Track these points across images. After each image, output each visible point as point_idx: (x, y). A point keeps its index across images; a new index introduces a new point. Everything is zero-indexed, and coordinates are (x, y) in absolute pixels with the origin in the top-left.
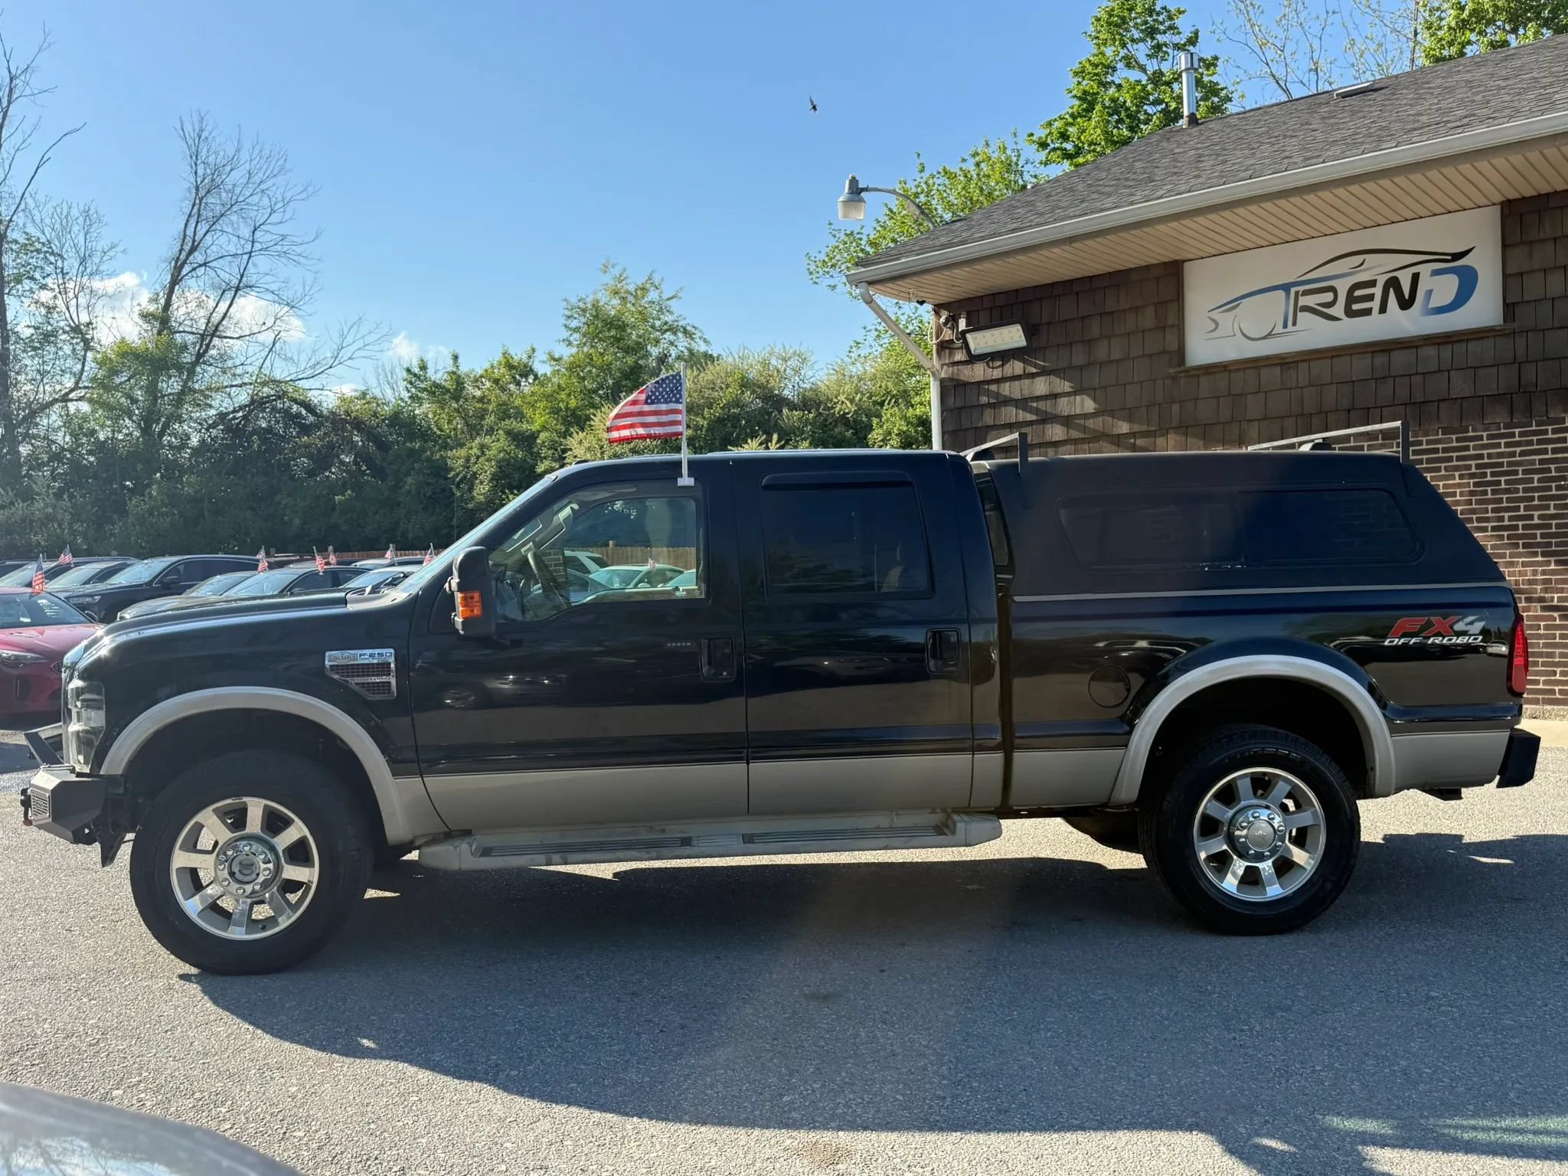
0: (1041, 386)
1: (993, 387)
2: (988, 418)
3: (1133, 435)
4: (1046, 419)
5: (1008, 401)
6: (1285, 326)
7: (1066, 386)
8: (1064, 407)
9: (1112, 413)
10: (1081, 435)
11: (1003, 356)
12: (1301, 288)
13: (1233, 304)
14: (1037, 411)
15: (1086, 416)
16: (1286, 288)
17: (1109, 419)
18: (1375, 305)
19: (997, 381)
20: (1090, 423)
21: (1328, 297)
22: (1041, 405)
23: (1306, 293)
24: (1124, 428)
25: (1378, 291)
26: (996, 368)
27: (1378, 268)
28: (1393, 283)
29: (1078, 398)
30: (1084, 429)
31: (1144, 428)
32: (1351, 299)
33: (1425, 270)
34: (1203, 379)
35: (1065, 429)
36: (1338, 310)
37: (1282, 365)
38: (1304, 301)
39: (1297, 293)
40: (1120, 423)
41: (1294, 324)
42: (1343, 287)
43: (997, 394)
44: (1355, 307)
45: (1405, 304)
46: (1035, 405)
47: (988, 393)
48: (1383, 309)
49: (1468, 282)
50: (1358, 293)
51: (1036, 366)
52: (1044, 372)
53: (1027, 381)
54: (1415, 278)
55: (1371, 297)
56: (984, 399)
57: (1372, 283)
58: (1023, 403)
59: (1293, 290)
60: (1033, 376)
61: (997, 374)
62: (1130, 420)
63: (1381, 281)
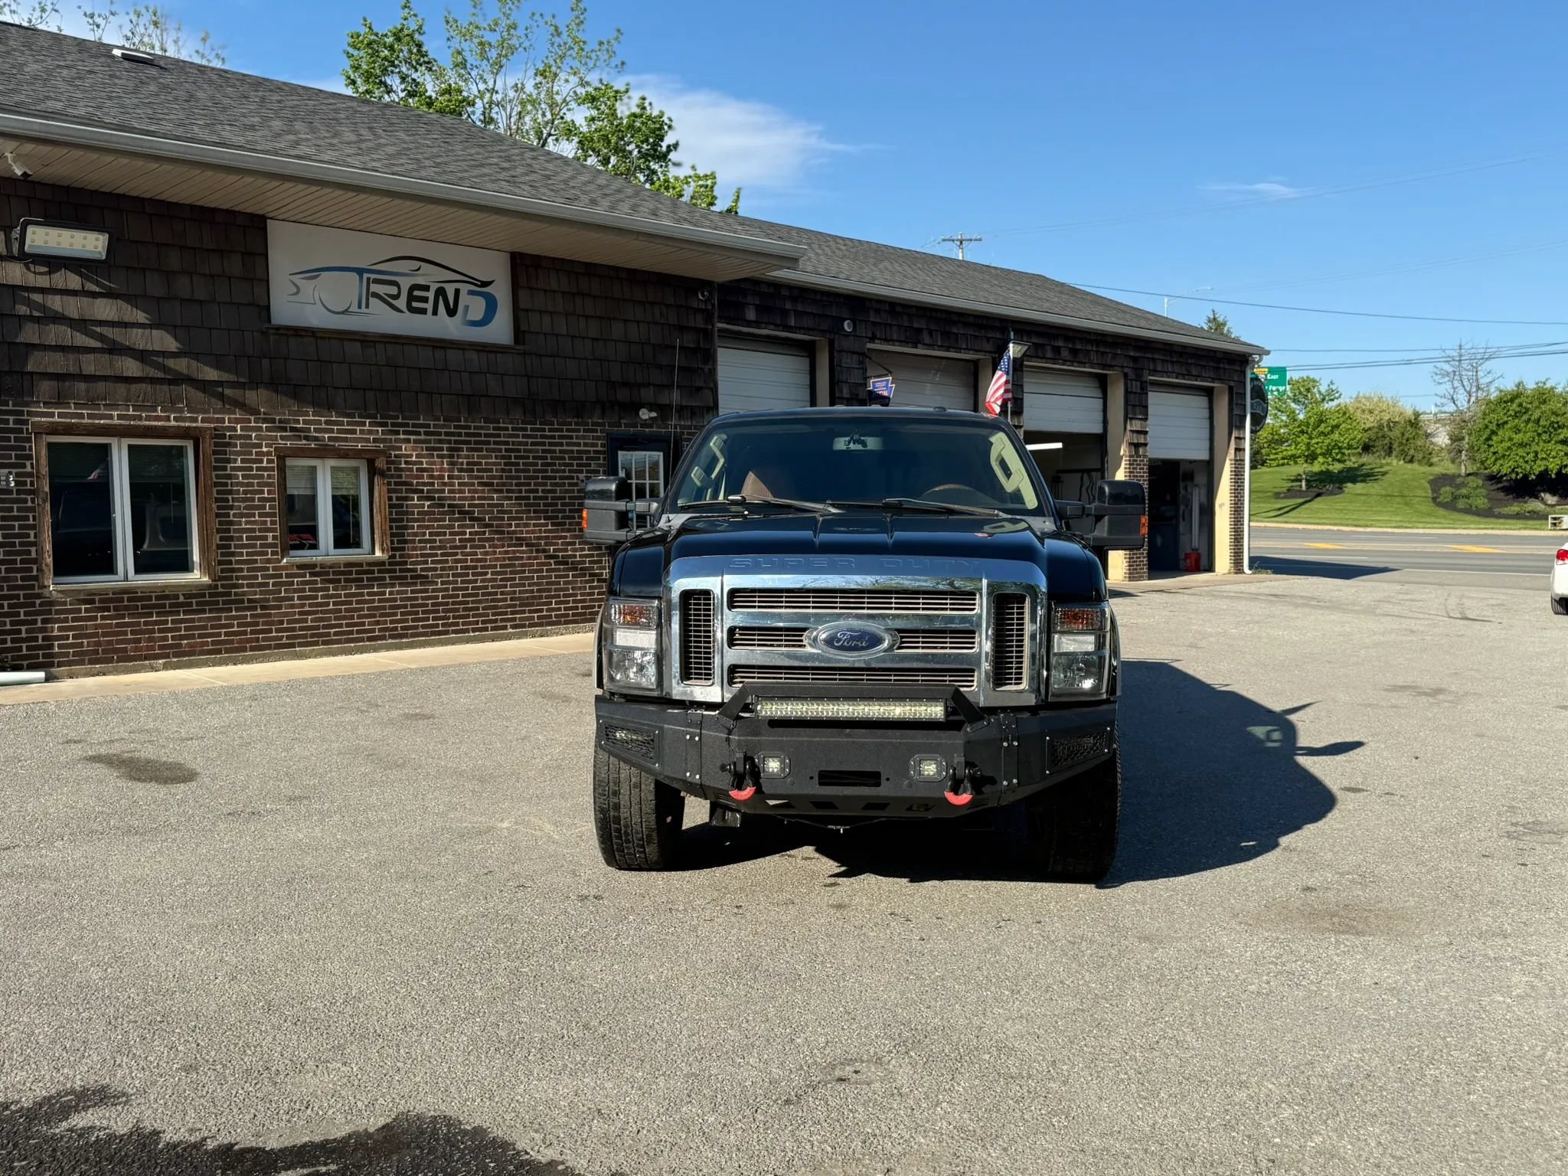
0: (105, 309)
1: (37, 297)
2: (29, 334)
3: (220, 383)
4: (115, 349)
5: (59, 319)
6: (360, 307)
7: (141, 317)
8: (138, 339)
9: (196, 356)
10: (160, 375)
11: (54, 262)
12: (373, 276)
13: (314, 273)
14: (101, 338)
15: (164, 354)
16: (360, 272)
17: (194, 363)
18: (429, 306)
19: (42, 291)
20: (171, 363)
21: (394, 290)
22: (107, 331)
23: (377, 281)
24: (211, 374)
25: (431, 295)
26: (40, 274)
27: (430, 276)
28: (441, 292)
29: (154, 332)
30: (164, 368)
31: (232, 378)
32: (411, 298)
33: (464, 288)
34: (292, 340)
35: (138, 364)
36: (401, 303)
37: (361, 341)
38: (374, 288)
39: (368, 279)
40: (207, 369)
41: (367, 306)
42: (405, 284)
43: (43, 307)
44: (415, 304)
45: (452, 312)
46: (98, 329)
47: (29, 303)
48: (435, 312)
49: (491, 305)
50: (416, 293)
51: (98, 284)
52: (110, 294)
53: (85, 300)
54: (457, 292)
55: (425, 300)
56: (23, 310)
57: (427, 288)
58: (82, 324)
59: (366, 276)
60: (94, 295)
61: (43, 282)
62: (218, 366)
63: (434, 287)
